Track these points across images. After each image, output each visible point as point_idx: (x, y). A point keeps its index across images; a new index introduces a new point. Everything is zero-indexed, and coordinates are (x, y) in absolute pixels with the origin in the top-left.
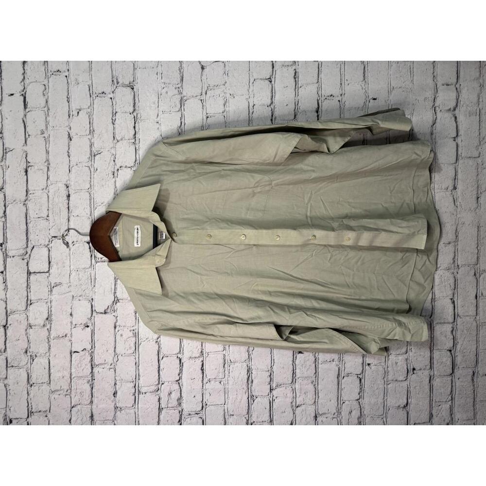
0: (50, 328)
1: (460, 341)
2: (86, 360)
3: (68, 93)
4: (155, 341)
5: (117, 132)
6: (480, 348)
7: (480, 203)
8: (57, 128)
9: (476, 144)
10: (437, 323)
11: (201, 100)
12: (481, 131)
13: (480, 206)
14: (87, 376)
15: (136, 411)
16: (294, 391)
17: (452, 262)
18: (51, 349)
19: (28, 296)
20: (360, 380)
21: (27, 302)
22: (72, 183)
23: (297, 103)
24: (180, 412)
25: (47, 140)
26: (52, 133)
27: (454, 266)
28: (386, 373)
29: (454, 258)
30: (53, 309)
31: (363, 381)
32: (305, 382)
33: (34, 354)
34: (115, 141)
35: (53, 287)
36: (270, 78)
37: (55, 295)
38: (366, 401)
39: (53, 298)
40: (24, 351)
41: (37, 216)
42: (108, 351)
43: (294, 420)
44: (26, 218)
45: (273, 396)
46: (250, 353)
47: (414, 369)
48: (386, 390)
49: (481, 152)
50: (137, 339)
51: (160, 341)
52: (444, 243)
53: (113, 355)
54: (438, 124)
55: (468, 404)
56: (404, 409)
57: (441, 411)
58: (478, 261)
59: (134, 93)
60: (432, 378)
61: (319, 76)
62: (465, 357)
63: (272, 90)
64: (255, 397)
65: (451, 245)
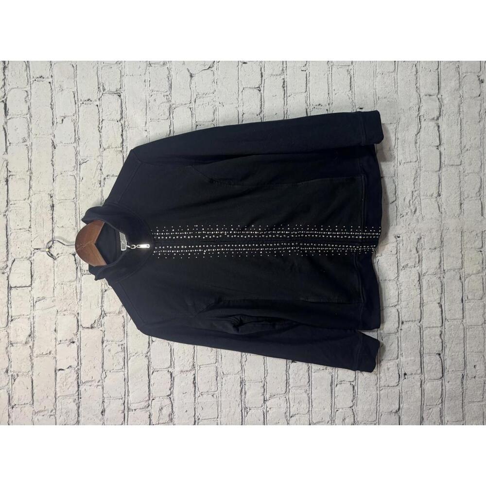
0: (33, 345)
1: (448, 345)
2: (72, 378)
3: (52, 100)
4: (144, 356)
5: (103, 139)
6: (468, 348)
7: (463, 210)
8: (40, 136)
9: (458, 153)
10: (426, 327)
11: (190, 108)
12: (462, 140)
13: (463, 212)
14: (73, 395)
16: (288, 401)
17: (438, 266)
18: (35, 367)
19: (8, 313)
20: (354, 387)
21: (8, 319)
22: (56, 193)
23: (286, 112)
25: (29, 149)
26: (34, 141)
27: (441, 271)
28: (378, 379)
29: (440, 263)
30: (35, 325)
31: (356, 388)
32: (299, 391)
33: (15, 374)
34: (102, 149)
35: (36, 302)
36: (259, 87)
37: (39, 311)
38: (359, 408)
39: (36, 313)
40: (4, 370)
41: (18, 227)
42: (96, 368)
44: (7, 229)
45: (267, 407)
46: (243, 364)
47: (405, 374)
48: (378, 396)
49: (463, 160)
50: (126, 354)
51: (150, 355)
52: (430, 249)
53: (101, 371)
54: (422, 133)
55: (456, 406)
56: (396, 414)
57: (432, 414)
58: (462, 265)
59: (121, 100)
60: (423, 383)
61: (306, 85)
62: (454, 360)
63: (261, 99)
64: (248, 409)
65: (437, 250)
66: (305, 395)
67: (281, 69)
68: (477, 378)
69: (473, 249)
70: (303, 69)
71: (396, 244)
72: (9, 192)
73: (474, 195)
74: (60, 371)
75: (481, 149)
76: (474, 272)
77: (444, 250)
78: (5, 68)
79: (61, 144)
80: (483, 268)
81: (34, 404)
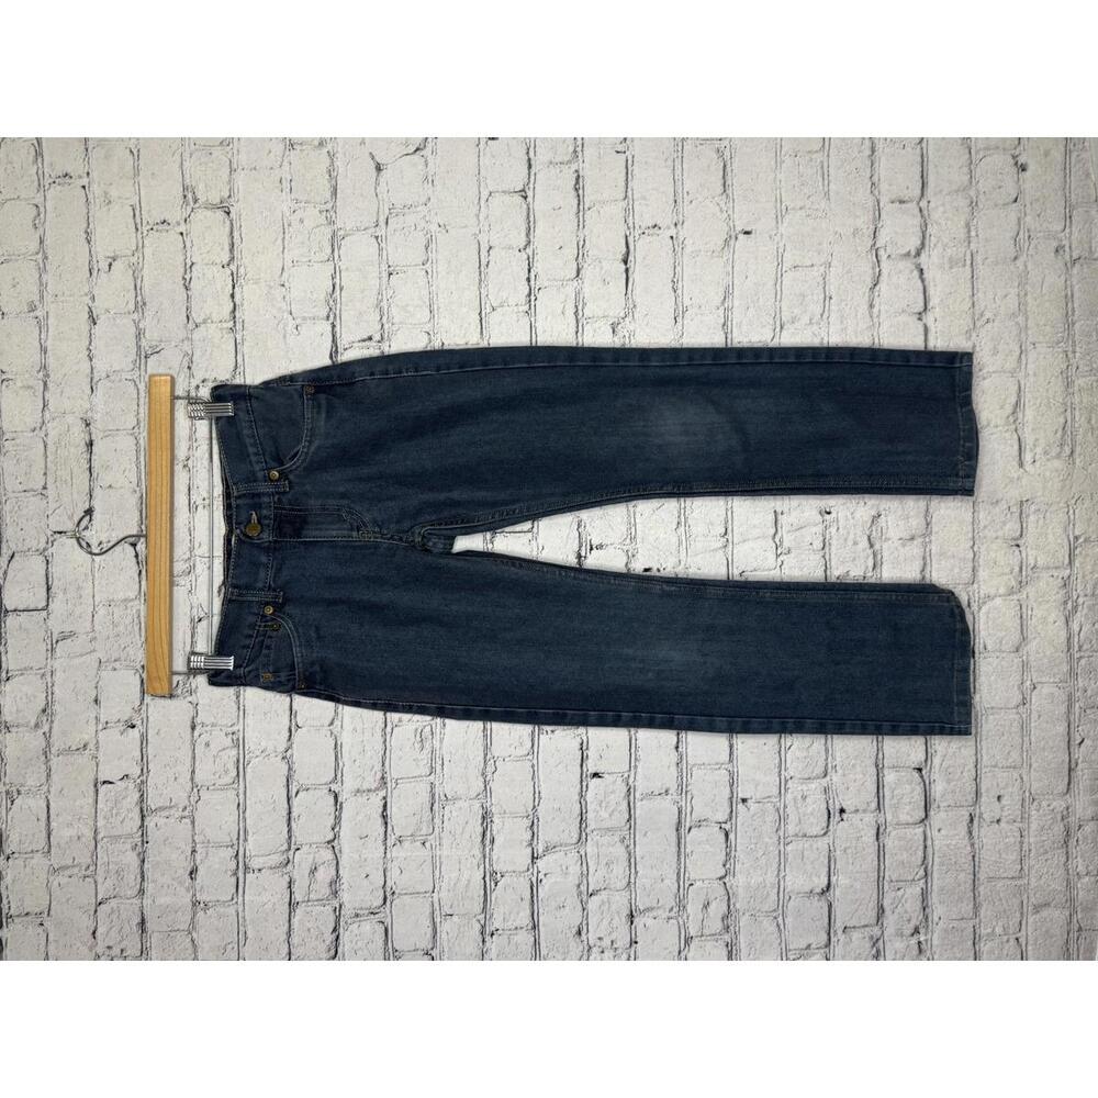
0: (50, 731)
1: (939, 749)
2: (129, 800)
3: (89, 224)
4: (280, 757)
5: (194, 305)
6: (985, 758)
8: (65, 298)
9: (967, 327)
11: (377, 238)
12: (975, 299)
14: (131, 836)
15: (240, 909)
16: (583, 859)
17: (919, 578)
18: (54, 777)
20: (727, 835)
22: (97, 417)
23: (581, 243)
24: (335, 910)
26: (52, 308)
28: (782, 818)
29: (923, 570)
30: (55, 688)
31: (732, 836)
32: (606, 839)
33: (14, 789)
34: (191, 325)
35: (57, 642)
36: (523, 190)
37: (62, 660)
38: (739, 882)
39: (57, 664)
41: (21, 488)
42: (179, 780)
43: (585, 922)
45: (539, 872)
46: (488, 779)
47: (842, 811)
48: (782, 856)
49: (977, 344)
50: (241, 752)
51: (292, 755)
52: (900, 539)
53: (188, 788)
54: (883, 286)
55: (959, 885)
56: (823, 898)
57: (903, 901)
58: (974, 575)
59: (231, 221)
60: (881, 830)
61: (627, 184)
62: (952, 784)
63: (528, 217)
64: (499, 875)
65: (915, 542)
67: (571, 149)
68: (1003, 824)
70: (620, 148)
71: (821, 527)
73: (1003, 422)
74: (105, 785)
75: (1020, 319)
76: (1002, 591)
80: (1021, 582)
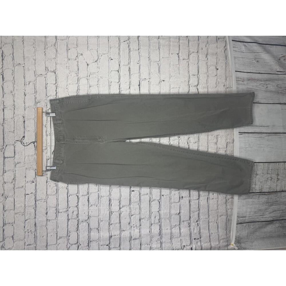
66: (138, 206)
69: (213, 143)
72: (5, 115)
77: (200, 143)
78: (3, 60)
79: (28, 94)
81: (15, 209)
